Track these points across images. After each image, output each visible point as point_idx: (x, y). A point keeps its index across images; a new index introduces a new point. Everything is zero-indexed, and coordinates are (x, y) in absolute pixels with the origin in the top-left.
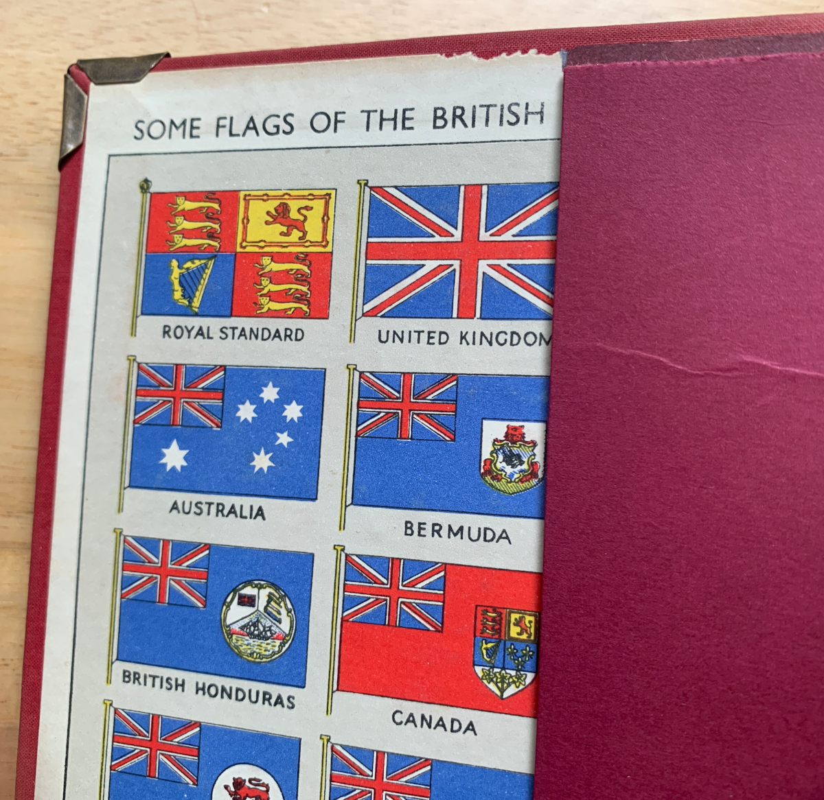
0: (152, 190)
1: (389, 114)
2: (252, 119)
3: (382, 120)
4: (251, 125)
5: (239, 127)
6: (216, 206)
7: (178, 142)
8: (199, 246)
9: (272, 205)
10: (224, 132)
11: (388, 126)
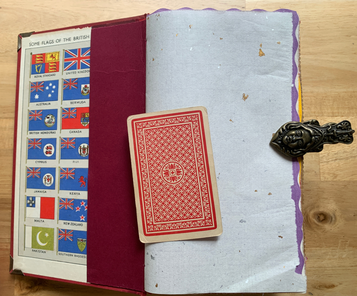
0: (33, 54)
1: (67, 39)
2: (47, 41)
3: (66, 40)
4: (47, 42)
5: (45, 43)
6: (42, 56)
7: (36, 46)
8: (40, 63)
9: (50, 55)
10: (43, 44)
11: (67, 40)
